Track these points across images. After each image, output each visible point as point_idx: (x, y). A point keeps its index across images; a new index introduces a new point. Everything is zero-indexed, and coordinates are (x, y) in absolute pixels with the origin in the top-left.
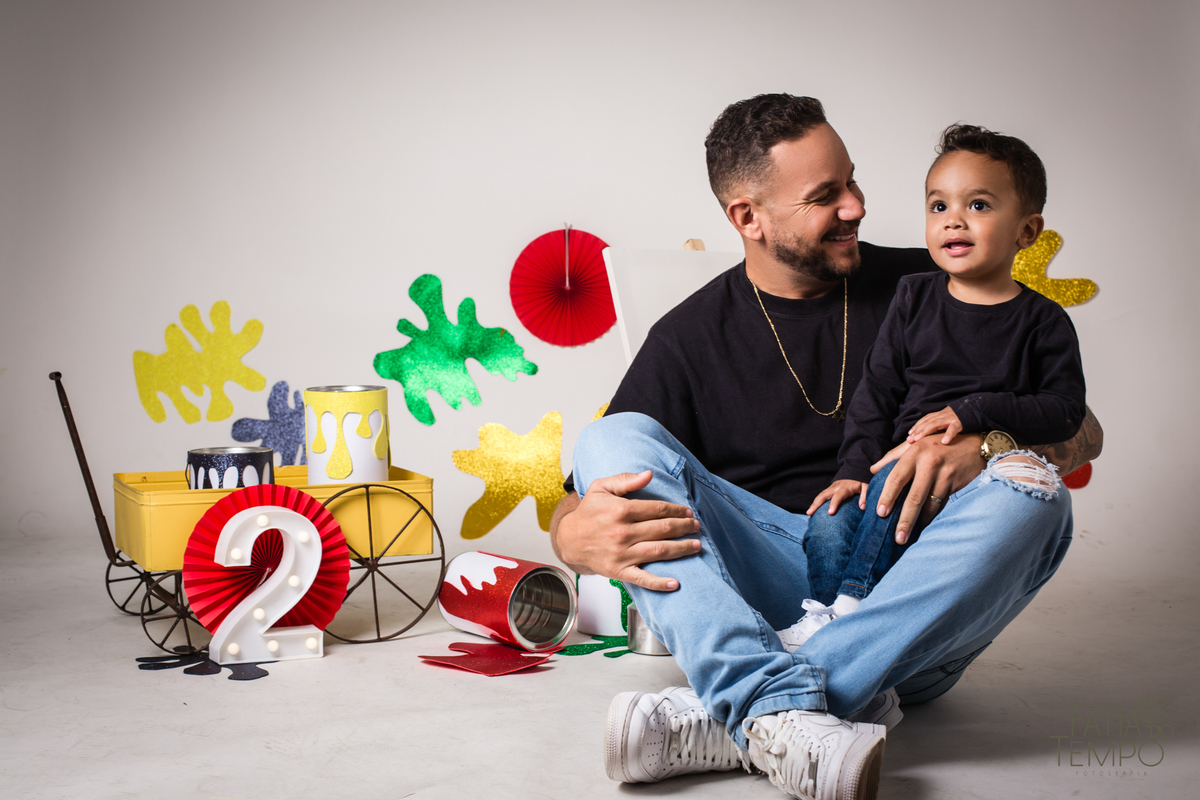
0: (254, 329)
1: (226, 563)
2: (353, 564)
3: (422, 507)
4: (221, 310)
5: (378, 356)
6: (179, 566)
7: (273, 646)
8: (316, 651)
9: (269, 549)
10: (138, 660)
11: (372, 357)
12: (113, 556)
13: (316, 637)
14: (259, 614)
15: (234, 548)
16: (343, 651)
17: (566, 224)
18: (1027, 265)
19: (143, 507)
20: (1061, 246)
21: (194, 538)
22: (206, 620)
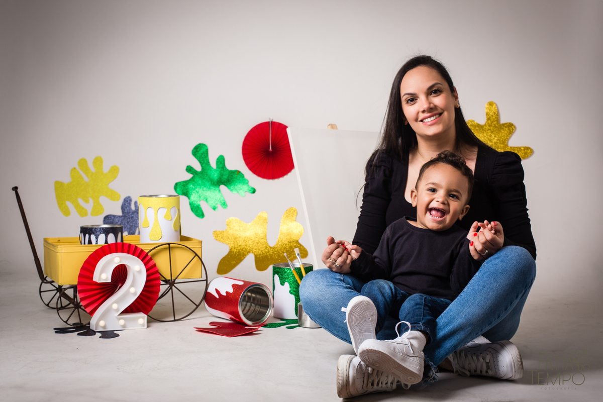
0: (115, 171)
1: (99, 281)
2: (162, 283)
3: (196, 255)
4: (98, 161)
5: (176, 184)
6: (75, 283)
7: (122, 322)
8: (143, 325)
9: (120, 274)
10: (55, 329)
11: (174, 184)
12: (43, 279)
13: (143, 318)
14: (115, 306)
15: (103, 274)
16: (156, 326)
17: (270, 119)
18: (498, 140)
19: (58, 254)
20: (515, 130)
21: (83, 269)
22: (89, 310)
